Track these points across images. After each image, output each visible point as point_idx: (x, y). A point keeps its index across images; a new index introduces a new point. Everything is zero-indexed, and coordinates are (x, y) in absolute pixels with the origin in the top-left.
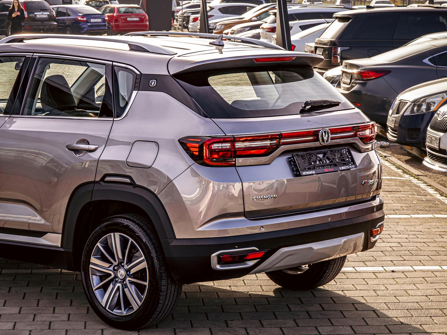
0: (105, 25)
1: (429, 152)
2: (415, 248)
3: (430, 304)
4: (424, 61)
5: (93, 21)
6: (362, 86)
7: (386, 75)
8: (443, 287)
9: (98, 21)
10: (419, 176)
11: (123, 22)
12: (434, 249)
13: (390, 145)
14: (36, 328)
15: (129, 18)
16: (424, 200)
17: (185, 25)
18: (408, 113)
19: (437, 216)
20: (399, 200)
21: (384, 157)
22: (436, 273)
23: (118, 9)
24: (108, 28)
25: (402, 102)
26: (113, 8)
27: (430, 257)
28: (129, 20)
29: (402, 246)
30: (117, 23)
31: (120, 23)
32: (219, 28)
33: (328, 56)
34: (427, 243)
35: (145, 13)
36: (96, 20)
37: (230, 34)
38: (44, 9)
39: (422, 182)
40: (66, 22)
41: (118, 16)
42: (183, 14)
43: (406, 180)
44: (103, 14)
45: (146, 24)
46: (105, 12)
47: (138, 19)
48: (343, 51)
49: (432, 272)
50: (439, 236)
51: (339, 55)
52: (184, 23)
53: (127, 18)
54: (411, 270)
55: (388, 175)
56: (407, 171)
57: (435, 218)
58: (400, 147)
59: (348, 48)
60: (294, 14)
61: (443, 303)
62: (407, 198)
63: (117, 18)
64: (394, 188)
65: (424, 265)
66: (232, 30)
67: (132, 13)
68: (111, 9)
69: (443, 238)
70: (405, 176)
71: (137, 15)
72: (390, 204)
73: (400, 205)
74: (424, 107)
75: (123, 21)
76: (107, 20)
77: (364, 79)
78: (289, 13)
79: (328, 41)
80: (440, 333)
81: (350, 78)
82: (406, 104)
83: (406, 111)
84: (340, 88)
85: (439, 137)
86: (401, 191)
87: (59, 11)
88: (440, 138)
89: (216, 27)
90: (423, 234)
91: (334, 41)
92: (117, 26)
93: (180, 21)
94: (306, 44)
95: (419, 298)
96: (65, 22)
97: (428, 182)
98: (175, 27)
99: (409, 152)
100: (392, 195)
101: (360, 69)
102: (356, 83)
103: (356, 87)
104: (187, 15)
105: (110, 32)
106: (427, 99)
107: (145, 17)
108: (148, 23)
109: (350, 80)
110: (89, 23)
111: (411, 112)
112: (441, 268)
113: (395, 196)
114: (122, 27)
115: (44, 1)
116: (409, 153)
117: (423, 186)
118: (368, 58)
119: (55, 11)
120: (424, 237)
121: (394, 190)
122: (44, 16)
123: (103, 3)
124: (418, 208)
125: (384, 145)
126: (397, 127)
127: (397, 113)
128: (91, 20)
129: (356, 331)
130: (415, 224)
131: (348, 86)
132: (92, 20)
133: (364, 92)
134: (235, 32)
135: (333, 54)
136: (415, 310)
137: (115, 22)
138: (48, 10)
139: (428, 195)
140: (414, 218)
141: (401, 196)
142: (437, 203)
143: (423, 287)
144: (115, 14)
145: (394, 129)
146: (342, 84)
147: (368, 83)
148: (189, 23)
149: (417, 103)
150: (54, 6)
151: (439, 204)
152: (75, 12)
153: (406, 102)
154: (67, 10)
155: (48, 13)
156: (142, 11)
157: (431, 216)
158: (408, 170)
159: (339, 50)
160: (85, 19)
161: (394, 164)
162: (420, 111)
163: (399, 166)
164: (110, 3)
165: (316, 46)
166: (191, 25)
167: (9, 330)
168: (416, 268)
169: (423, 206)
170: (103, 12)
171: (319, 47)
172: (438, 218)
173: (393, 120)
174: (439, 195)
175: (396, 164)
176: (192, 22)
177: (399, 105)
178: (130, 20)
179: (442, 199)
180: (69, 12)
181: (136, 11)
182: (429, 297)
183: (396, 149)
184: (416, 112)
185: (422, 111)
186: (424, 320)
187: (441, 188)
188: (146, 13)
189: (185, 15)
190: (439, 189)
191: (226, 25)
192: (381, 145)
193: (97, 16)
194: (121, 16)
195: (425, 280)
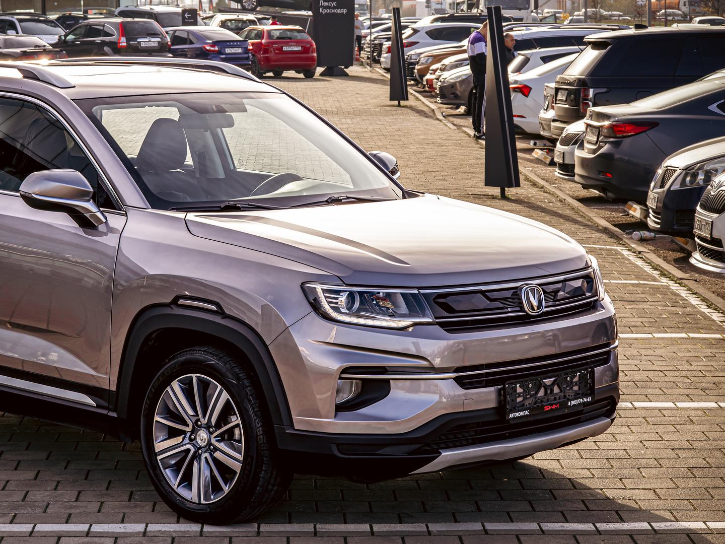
0: (248, 58)
1: (698, 244)
2: (644, 378)
3: (643, 452)
4: (710, 108)
5: (229, 52)
6: (614, 147)
7: (651, 130)
8: (669, 430)
9: (237, 52)
10: (682, 280)
11: (276, 54)
12: (673, 380)
13: (655, 237)
14: (67, 478)
15: (285, 47)
16: (680, 313)
17: (377, 58)
18: (676, 187)
19: (692, 335)
20: (642, 313)
21: (637, 253)
22: (664, 412)
23: (269, 32)
24: (253, 62)
25: (669, 169)
26: (261, 31)
27: (662, 391)
28: (286, 50)
29: (626, 375)
30: (266, 55)
31: (271, 55)
32: (424, 61)
33: (574, 102)
34: (664, 372)
35: (310, 39)
36: (234, 50)
37: (440, 71)
38: (153, 32)
39: (686, 289)
40: (187, 54)
41: (269, 44)
42: (373, 41)
43: (662, 285)
44: (245, 41)
45: (313, 56)
46: (248, 37)
47: (299, 48)
48: (598, 95)
49: (659, 410)
50: (686, 363)
51: (590, 101)
52: (375, 54)
53: (282, 47)
54: (629, 408)
55: (636, 278)
56: (667, 273)
57: (689, 338)
58: (670, 241)
59: (604, 90)
60: (534, 39)
61: (662, 451)
62: (654, 311)
63: (267, 47)
64: (639, 296)
65: (651, 401)
66: (443, 65)
67: (290, 38)
68: (258, 32)
69: (692, 365)
70: (662, 281)
71: (298, 42)
72: (627, 319)
73: (641, 320)
74: (701, 177)
75: (276, 51)
76: (250, 50)
77: (618, 136)
79: (575, 79)
80: (645, 489)
81: (597, 134)
82: (674, 172)
83: (674, 183)
84: (583, 150)
85: (711, 220)
86: (649, 301)
87: (176, 36)
88: (712, 222)
89: (419, 60)
90: (663, 359)
91: (584, 79)
92: (267, 60)
93: (368, 52)
94: (546, 84)
95: (630, 444)
96: (185, 53)
97: (693, 288)
98: (362, 62)
99: (682, 246)
100: (634, 306)
101: (612, 120)
102: (606, 143)
103: (606, 148)
104: (379, 42)
105: (256, 69)
106: (705, 164)
107: (312, 45)
108: (315, 55)
109: (596, 137)
110: (223, 54)
111: (681, 185)
112: (675, 405)
113: (637, 307)
114: (275, 61)
115: (152, 20)
116: (682, 249)
117: (684, 293)
118: (626, 104)
119: (171, 35)
120: (664, 363)
121: (638, 299)
122: (153, 45)
123: (248, 24)
124: (667, 324)
125: (646, 237)
126: (660, 207)
127: (662, 186)
128: (226, 49)
129: (524, 486)
130: (657, 346)
131: (594, 147)
132: (227, 51)
133: (617, 156)
134: (448, 68)
135: (581, 100)
136: (618, 460)
137: (263, 54)
138: (159, 34)
139: (688, 307)
140: (658, 339)
141: (646, 307)
142: (698, 318)
143: (639, 430)
144: (263, 41)
145: (657, 211)
146: (586, 145)
147: (623, 143)
148: (382, 54)
149: (690, 171)
150: (168, 29)
151: (701, 319)
152: (201, 38)
153: (674, 170)
154: (188, 35)
155: (159, 40)
156: (306, 37)
157: (684, 335)
158: (669, 272)
159: (591, 92)
160: (216, 49)
161: (650, 263)
162: (694, 184)
163: (657, 265)
164: (258, 23)
165: (557, 86)
166: (384, 58)
167: (29, 480)
168: (637, 404)
169: (676, 321)
170: (246, 38)
171: (561, 89)
172: (693, 338)
173: (655, 198)
174: (706, 307)
175: (654, 263)
176: (386, 53)
177: (664, 175)
178: (288, 50)
179: (709, 313)
180: (191, 37)
181: (297, 36)
182: (644, 443)
183: (663, 243)
184: (689, 185)
185: (698, 183)
186: (627, 472)
187: (711, 297)
188: (312, 38)
189: (376, 42)
190: (707, 299)
191: (435, 57)
192: (641, 237)
193: (235, 43)
194: (273, 43)
195: (646, 420)
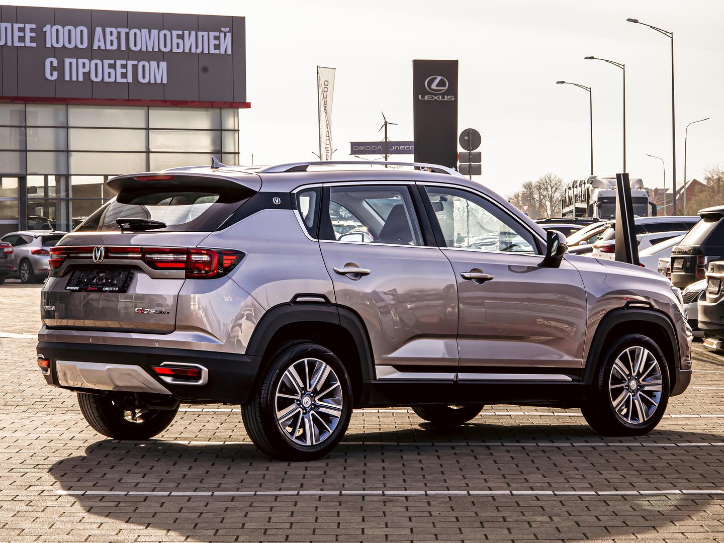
33: (690, 269)
51: (705, 267)
59: (718, 257)
60: (644, 225)
78: (636, 223)
79: (690, 248)
81: (718, 284)
91: (699, 247)
94: (660, 259)
109: (718, 288)
131: (716, 296)
135: (697, 267)
146: (708, 295)
159: (706, 259)
165: (673, 256)
171: (677, 258)
